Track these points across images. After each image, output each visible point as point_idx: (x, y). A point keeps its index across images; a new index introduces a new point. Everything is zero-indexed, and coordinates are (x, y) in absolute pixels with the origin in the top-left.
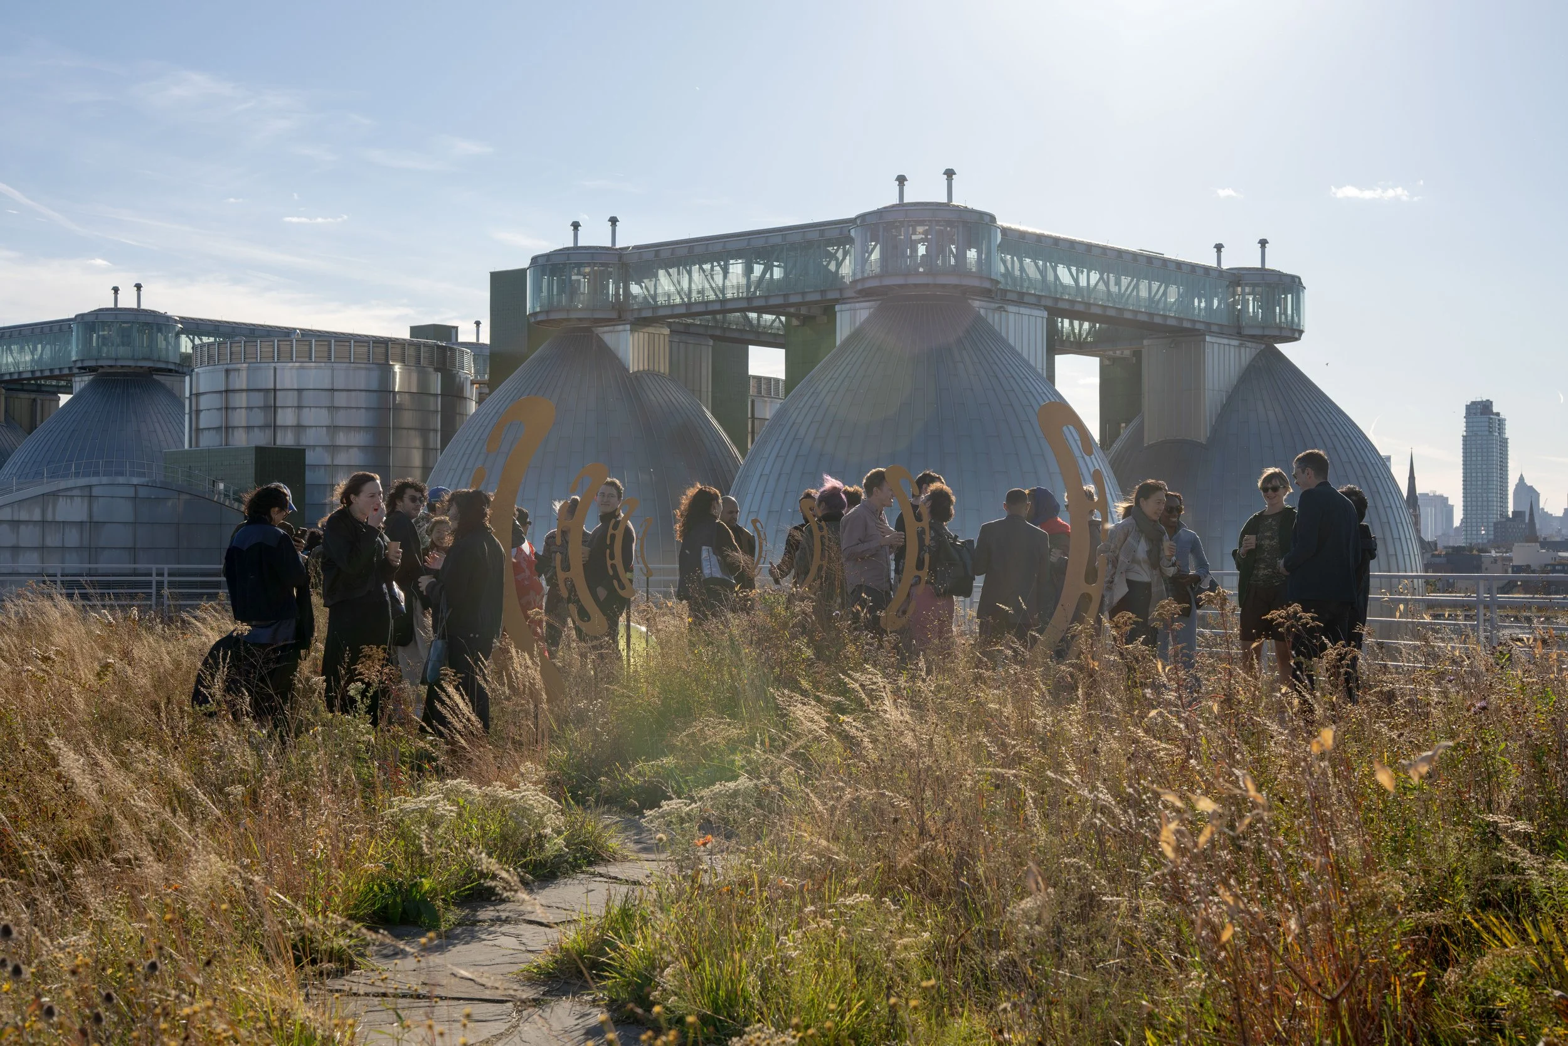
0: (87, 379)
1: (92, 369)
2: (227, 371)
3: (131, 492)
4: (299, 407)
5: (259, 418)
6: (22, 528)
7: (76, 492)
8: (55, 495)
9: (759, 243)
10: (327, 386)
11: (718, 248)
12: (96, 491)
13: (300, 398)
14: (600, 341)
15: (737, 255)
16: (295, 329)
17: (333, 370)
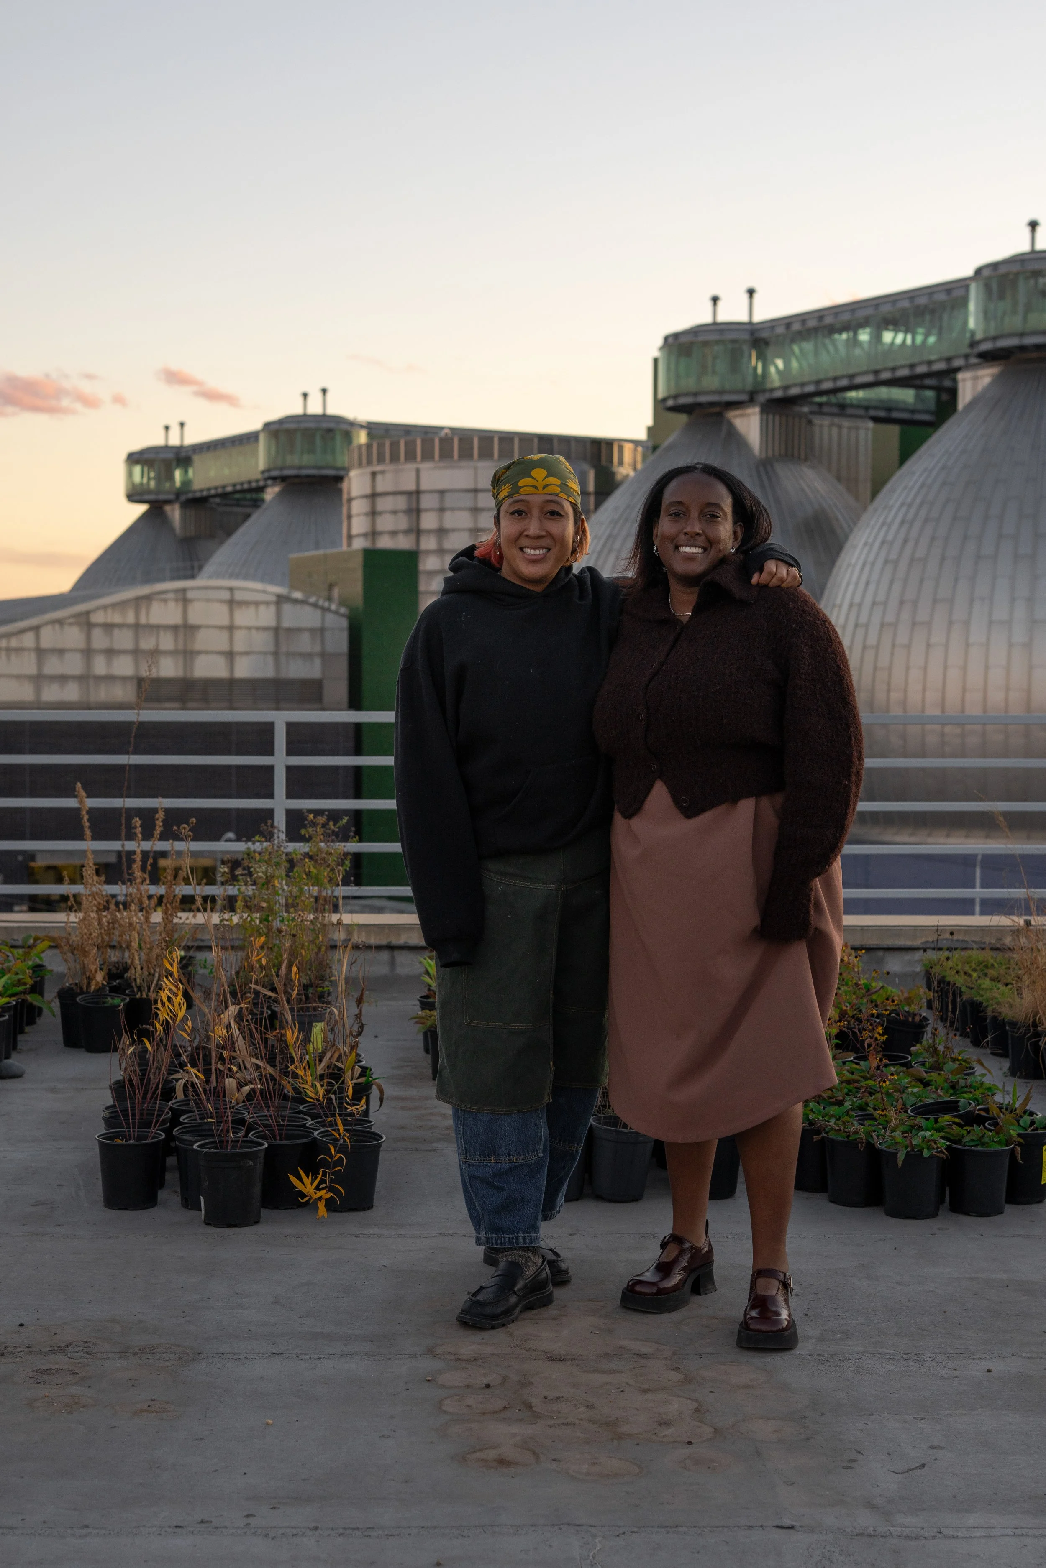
0: (277, 489)
1: (284, 479)
2: (374, 474)
3: (226, 595)
4: (442, 510)
5: (402, 523)
6: (116, 631)
7: (171, 596)
8: (148, 598)
9: (886, 309)
10: (471, 485)
11: (846, 317)
12: (190, 595)
13: (442, 500)
14: (731, 426)
15: (864, 324)
16: (442, 428)
17: (476, 469)
